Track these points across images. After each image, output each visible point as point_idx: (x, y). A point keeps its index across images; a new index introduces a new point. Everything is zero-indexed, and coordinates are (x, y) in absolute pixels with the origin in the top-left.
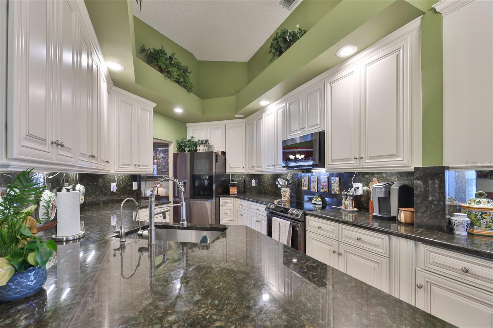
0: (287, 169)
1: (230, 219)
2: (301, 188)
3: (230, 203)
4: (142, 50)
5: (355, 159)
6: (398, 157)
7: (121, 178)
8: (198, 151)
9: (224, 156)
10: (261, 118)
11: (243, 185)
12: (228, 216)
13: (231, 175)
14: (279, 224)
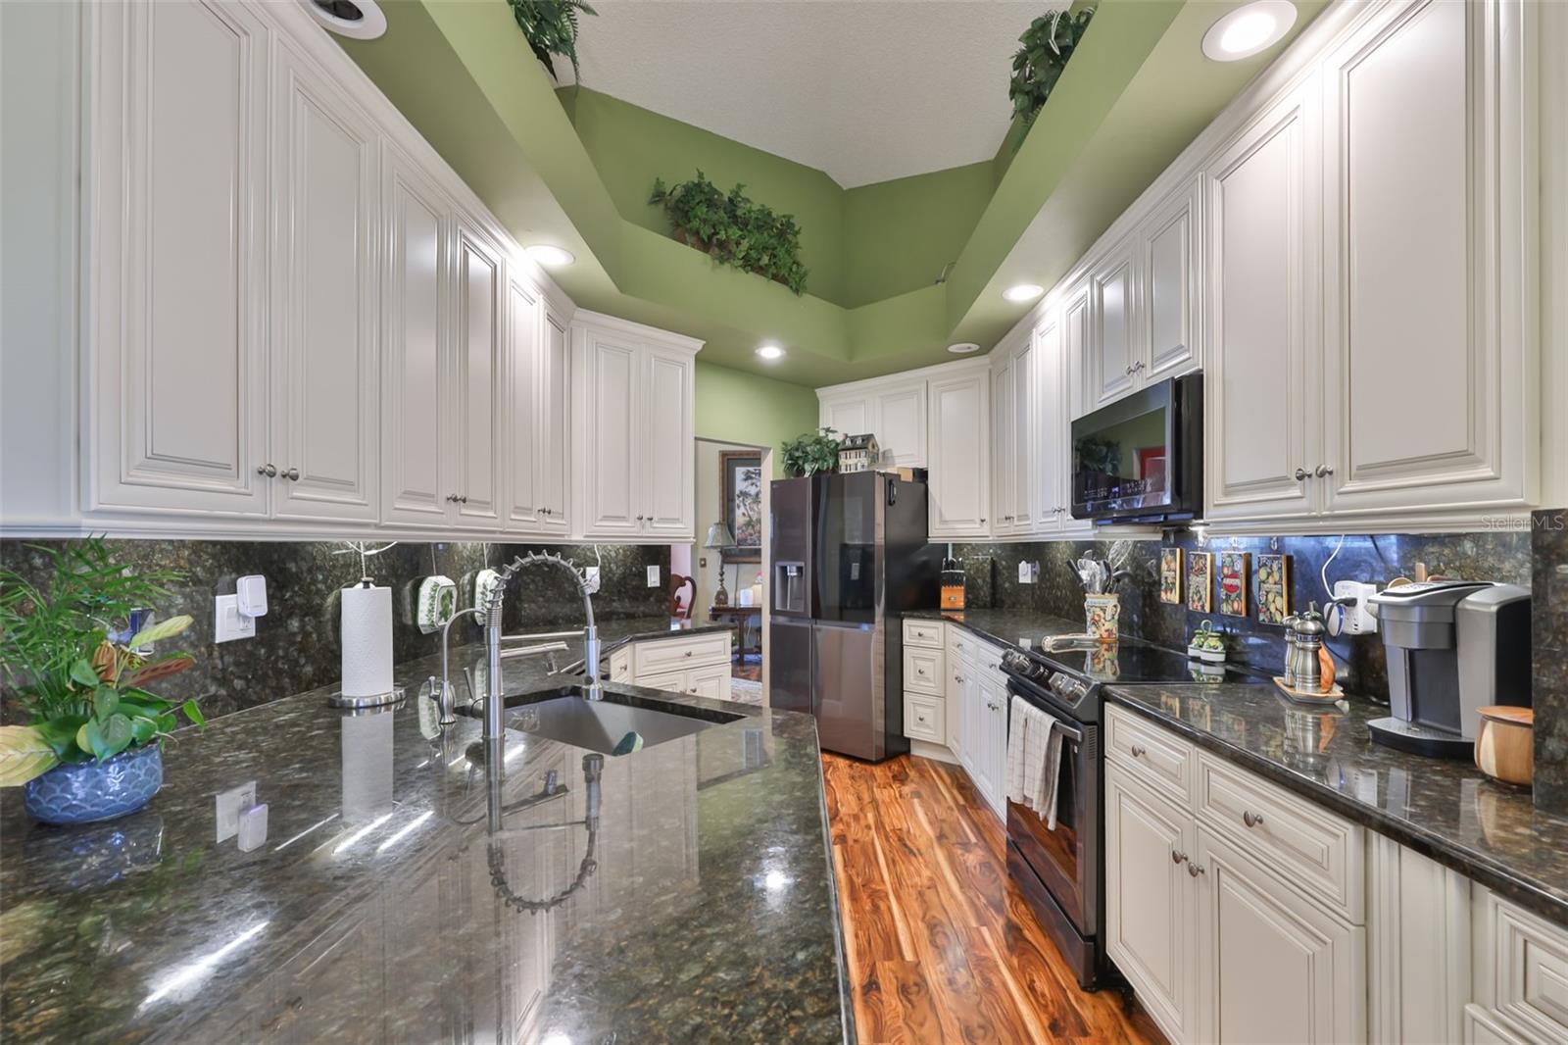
0: (1094, 523)
1: (934, 691)
2: (1159, 596)
3: (932, 639)
4: (654, 196)
5: (1301, 478)
6: (1477, 462)
7: (613, 554)
8: (843, 471)
9: (922, 486)
10: (1027, 348)
11: (988, 579)
12: (928, 680)
13: (953, 545)
14: (1022, 722)
